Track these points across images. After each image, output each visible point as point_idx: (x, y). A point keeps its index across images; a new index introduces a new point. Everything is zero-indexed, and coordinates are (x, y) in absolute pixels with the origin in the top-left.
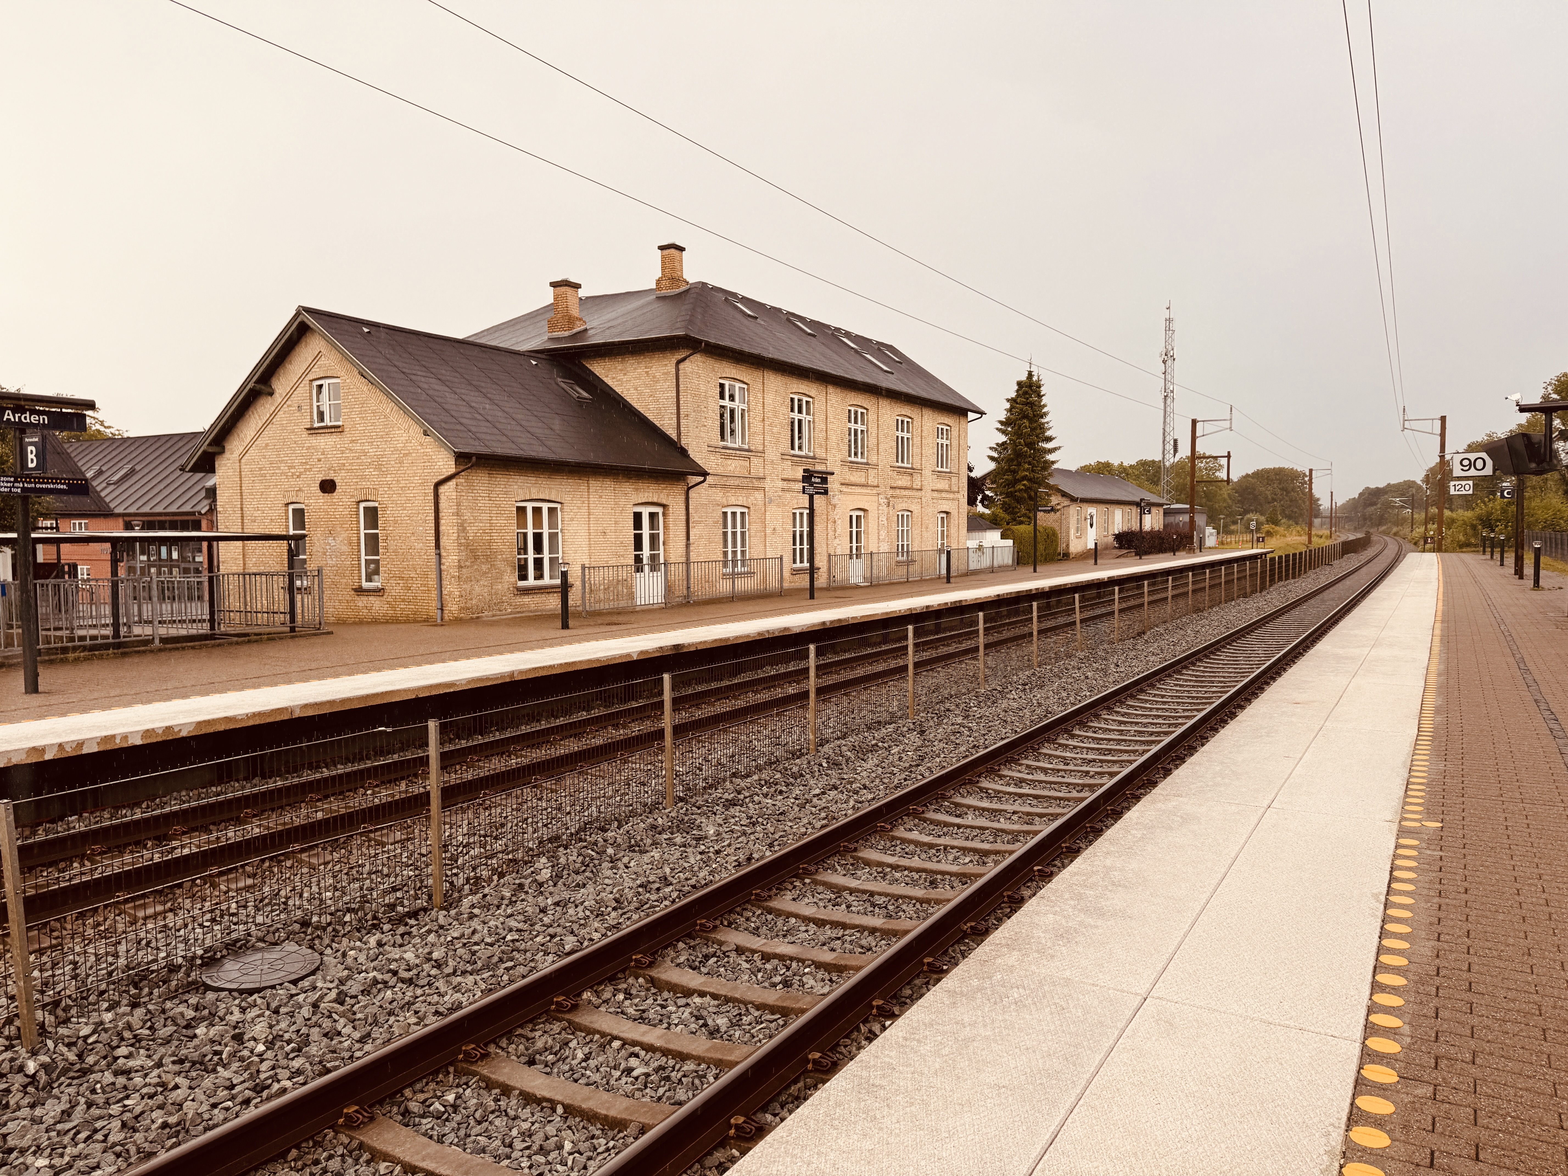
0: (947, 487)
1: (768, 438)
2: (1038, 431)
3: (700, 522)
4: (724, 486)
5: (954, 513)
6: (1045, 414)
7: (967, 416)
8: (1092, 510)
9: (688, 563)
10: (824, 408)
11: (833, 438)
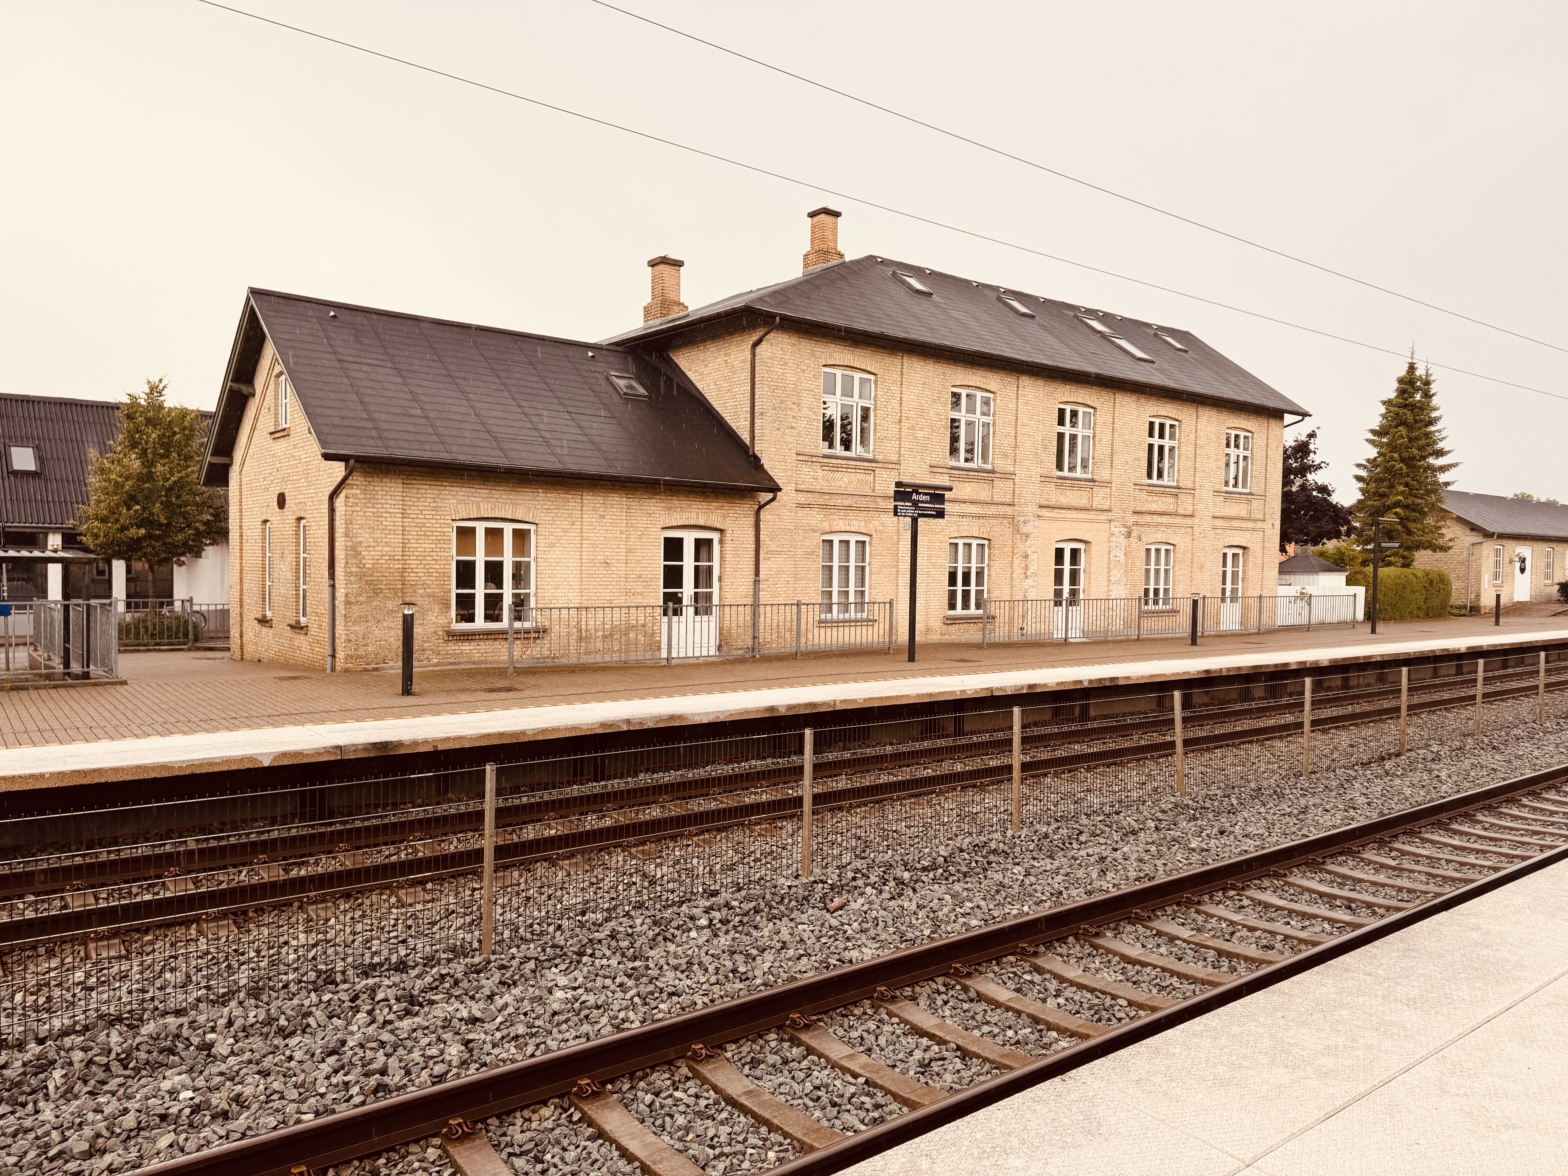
0: (1244, 513)
1: (906, 444)
2: (1422, 442)
3: (780, 553)
4: (825, 507)
5: (1255, 547)
6: (1436, 420)
7: (1282, 418)
8: (1525, 550)
9: (755, 606)
10: (1012, 406)
11: (1026, 446)
